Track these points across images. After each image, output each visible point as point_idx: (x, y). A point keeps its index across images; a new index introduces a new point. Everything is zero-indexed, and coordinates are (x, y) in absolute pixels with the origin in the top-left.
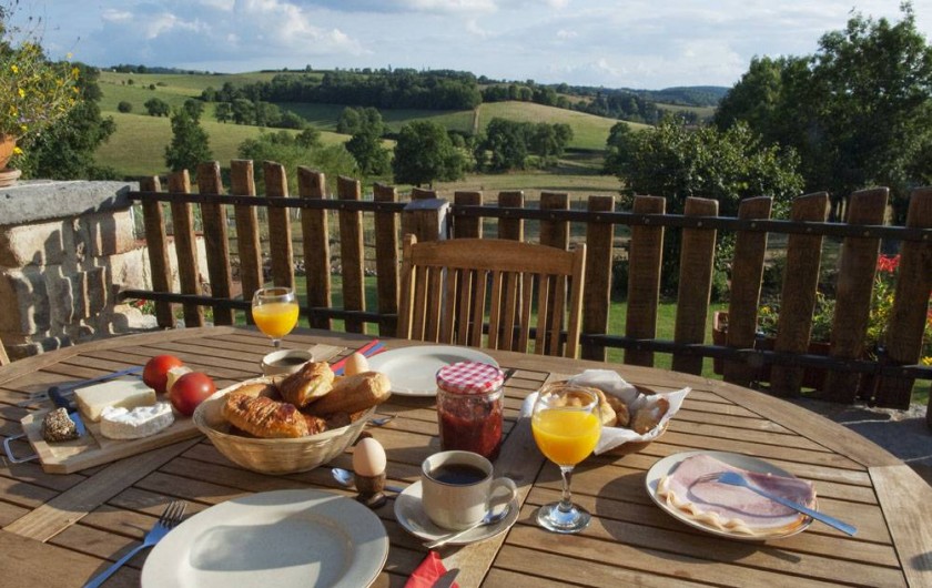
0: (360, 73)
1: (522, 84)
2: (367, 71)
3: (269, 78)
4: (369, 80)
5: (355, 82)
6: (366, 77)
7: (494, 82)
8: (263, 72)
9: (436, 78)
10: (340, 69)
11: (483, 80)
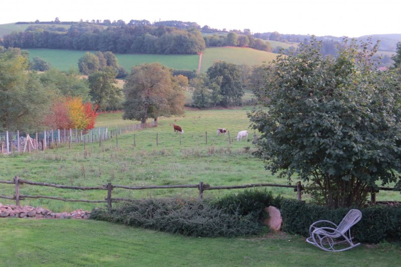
0: (101, 24)
1: (240, 32)
2: (107, 22)
3: (23, 29)
4: (108, 29)
5: (96, 31)
6: (105, 28)
7: (215, 31)
8: (19, 23)
9: (165, 27)
10: (84, 21)
11: (206, 29)
